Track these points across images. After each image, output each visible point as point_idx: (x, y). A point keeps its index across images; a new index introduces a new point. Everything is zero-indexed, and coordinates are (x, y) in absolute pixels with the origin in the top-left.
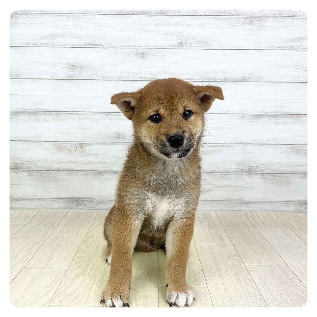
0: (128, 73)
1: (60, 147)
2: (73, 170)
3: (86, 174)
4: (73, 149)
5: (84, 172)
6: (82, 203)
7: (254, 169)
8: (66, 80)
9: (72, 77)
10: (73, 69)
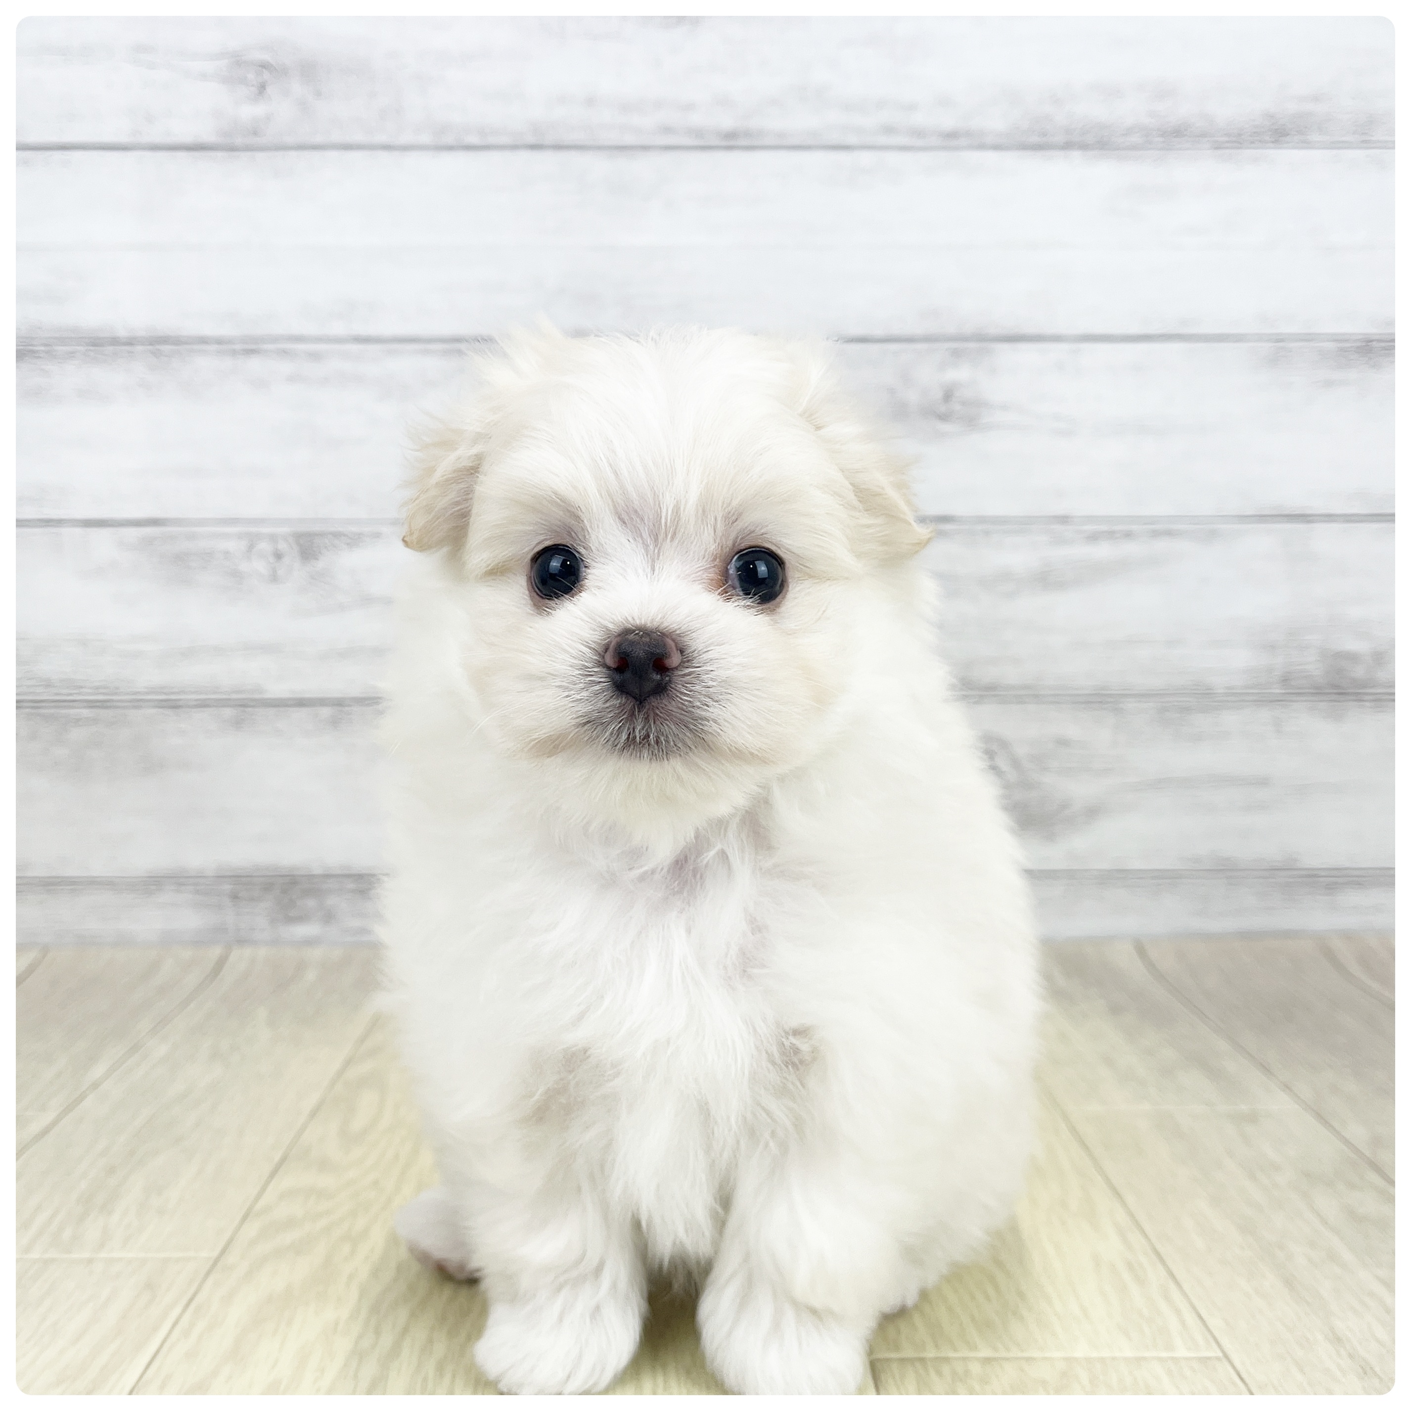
0: (590, 101)
1: (180, 559)
2: (257, 696)
3: (335, 723)
4: (260, 566)
5: (326, 712)
6: (311, 903)
7: (1359, 672)
8: (220, 154)
9: (255, 133)
10: (262, 88)
